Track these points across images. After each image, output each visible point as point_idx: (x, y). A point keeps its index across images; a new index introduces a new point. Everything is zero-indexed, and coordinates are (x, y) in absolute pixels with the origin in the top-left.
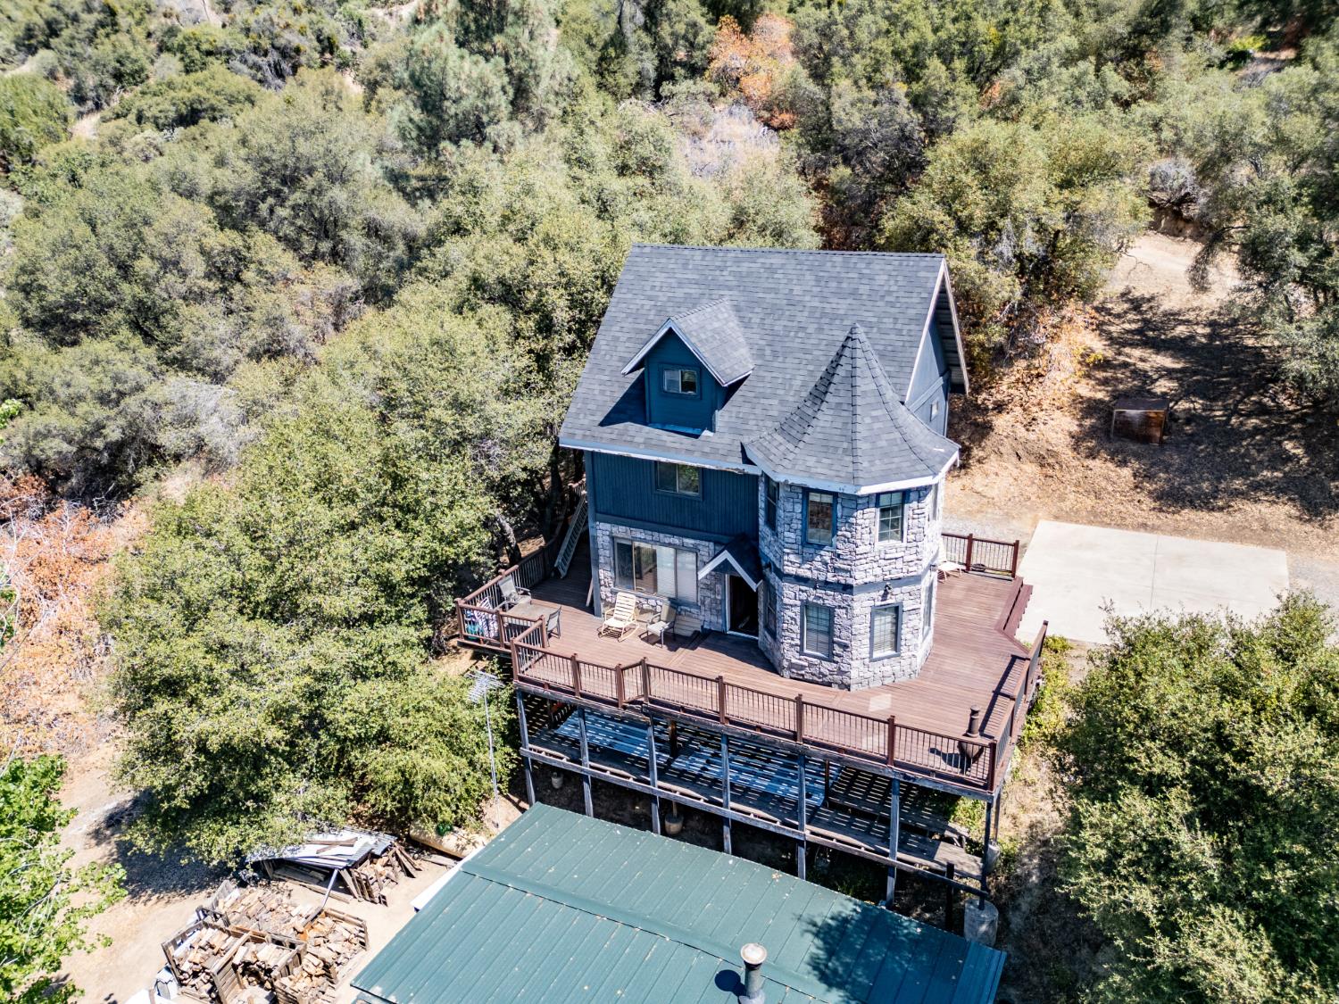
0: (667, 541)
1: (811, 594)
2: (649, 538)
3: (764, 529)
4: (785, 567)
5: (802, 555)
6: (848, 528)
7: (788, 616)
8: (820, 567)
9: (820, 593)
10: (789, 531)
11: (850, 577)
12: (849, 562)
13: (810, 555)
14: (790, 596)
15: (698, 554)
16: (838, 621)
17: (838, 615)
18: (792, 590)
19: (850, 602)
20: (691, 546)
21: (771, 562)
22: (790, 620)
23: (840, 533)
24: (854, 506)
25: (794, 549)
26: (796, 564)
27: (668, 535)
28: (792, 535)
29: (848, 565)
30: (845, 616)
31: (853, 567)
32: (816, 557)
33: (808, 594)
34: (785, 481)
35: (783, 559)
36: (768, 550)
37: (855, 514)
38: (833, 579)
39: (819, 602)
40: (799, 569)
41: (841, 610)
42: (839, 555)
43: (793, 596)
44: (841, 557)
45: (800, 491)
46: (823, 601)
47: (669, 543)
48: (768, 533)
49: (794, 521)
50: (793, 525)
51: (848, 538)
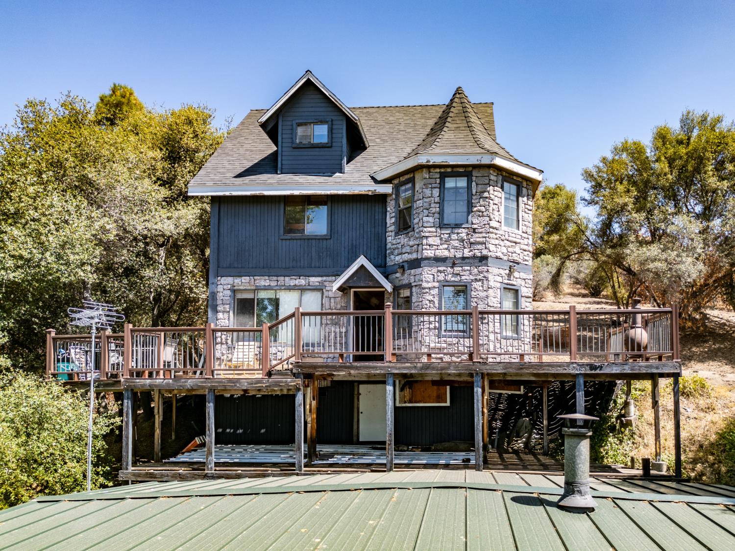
0: (292, 283)
1: (448, 274)
2: (273, 284)
3: (394, 242)
4: (424, 251)
5: (440, 236)
6: (482, 202)
7: (427, 300)
8: (457, 245)
9: (457, 271)
10: (428, 216)
11: (486, 248)
12: (484, 235)
13: (447, 235)
14: (429, 280)
15: (324, 290)
16: (475, 294)
17: (475, 288)
18: (430, 273)
19: (486, 274)
20: (318, 284)
21: (404, 264)
22: (428, 304)
23: (475, 209)
24: (487, 182)
25: (432, 232)
26: (434, 247)
27: (294, 277)
28: (431, 219)
29: (483, 237)
30: (481, 288)
31: (487, 239)
32: (453, 235)
33: (446, 273)
34: (427, 162)
35: (422, 244)
36: (400, 257)
37: (488, 189)
38: (470, 254)
39: (456, 280)
40: (437, 251)
41: (477, 283)
42: (474, 229)
43: (432, 279)
44: (476, 231)
45: (438, 176)
46: (461, 277)
47: (295, 285)
48: (399, 241)
49: (433, 205)
50: (431, 209)
51: (483, 212)
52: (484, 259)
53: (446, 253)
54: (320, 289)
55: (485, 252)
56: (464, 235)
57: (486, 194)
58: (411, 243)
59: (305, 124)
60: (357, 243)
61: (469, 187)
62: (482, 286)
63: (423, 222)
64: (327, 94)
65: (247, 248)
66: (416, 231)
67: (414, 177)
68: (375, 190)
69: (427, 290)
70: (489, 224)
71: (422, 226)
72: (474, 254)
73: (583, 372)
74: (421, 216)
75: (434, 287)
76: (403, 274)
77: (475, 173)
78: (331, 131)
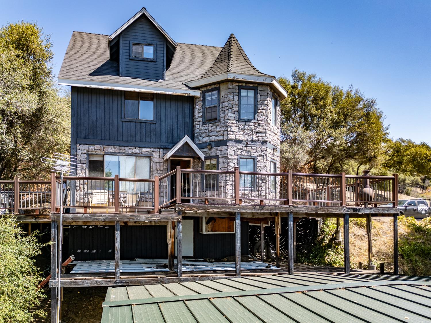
0: (130, 151)
3: (202, 128)
4: (229, 135)
5: (238, 126)
6: (263, 107)
7: (231, 166)
8: (248, 133)
9: (249, 149)
10: (231, 113)
11: (265, 136)
12: (265, 127)
13: (243, 126)
14: (232, 154)
15: (152, 158)
16: (259, 164)
17: (259, 160)
18: (232, 149)
19: (265, 152)
20: (147, 153)
21: (211, 143)
22: (231, 169)
23: (259, 111)
24: (266, 94)
25: (234, 123)
26: (235, 133)
27: (132, 148)
28: (233, 115)
29: (264, 129)
30: (262, 161)
31: (266, 130)
32: (246, 126)
33: (242, 150)
34: (233, 78)
35: (227, 130)
36: (207, 138)
37: (267, 99)
38: (257, 138)
39: (248, 154)
40: (236, 136)
41: (260, 157)
42: (259, 123)
43: (233, 153)
44: (260, 125)
45: (237, 88)
46: (251, 153)
47: (132, 153)
48: (207, 128)
49: (234, 106)
50: (233, 108)
51: (264, 113)
52: (264, 142)
53: (242, 137)
54: (149, 156)
55: (265, 138)
56: (253, 127)
57: (266, 102)
58: (218, 130)
59: (138, 44)
60: (173, 128)
61: (255, 97)
62: (263, 160)
63: (228, 117)
64: (157, 26)
65: (98, 126)
66: (222, 122)
67: (219, 87)
68: (190, 94)
69: (231, 160)
70: (267, 121)
71: (228, 119)
72: (259, 139)
73: (349, 213)
74: (226, 113)
75: (235, 159)
76: (210, 150)
77: (259, 88)
78: (155, 51)
